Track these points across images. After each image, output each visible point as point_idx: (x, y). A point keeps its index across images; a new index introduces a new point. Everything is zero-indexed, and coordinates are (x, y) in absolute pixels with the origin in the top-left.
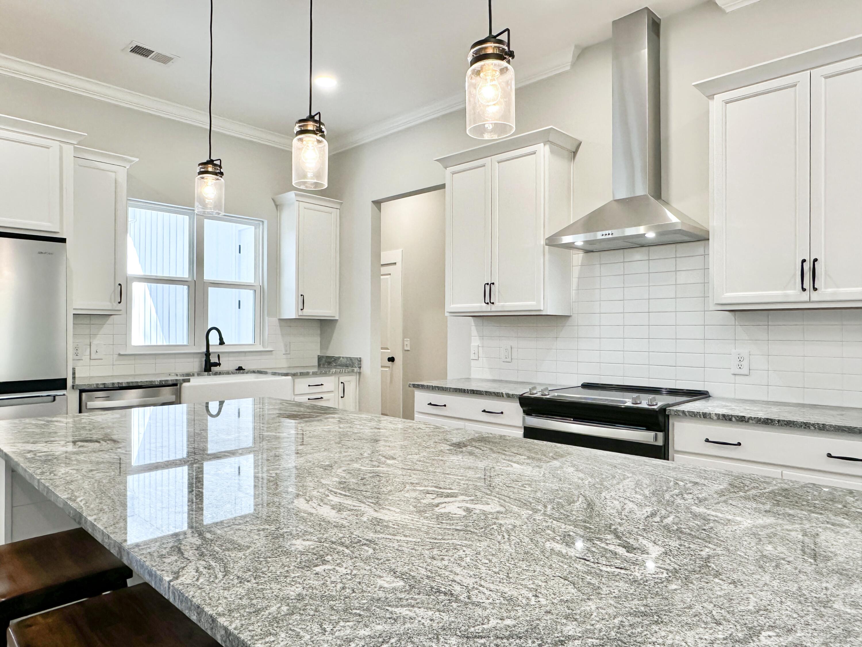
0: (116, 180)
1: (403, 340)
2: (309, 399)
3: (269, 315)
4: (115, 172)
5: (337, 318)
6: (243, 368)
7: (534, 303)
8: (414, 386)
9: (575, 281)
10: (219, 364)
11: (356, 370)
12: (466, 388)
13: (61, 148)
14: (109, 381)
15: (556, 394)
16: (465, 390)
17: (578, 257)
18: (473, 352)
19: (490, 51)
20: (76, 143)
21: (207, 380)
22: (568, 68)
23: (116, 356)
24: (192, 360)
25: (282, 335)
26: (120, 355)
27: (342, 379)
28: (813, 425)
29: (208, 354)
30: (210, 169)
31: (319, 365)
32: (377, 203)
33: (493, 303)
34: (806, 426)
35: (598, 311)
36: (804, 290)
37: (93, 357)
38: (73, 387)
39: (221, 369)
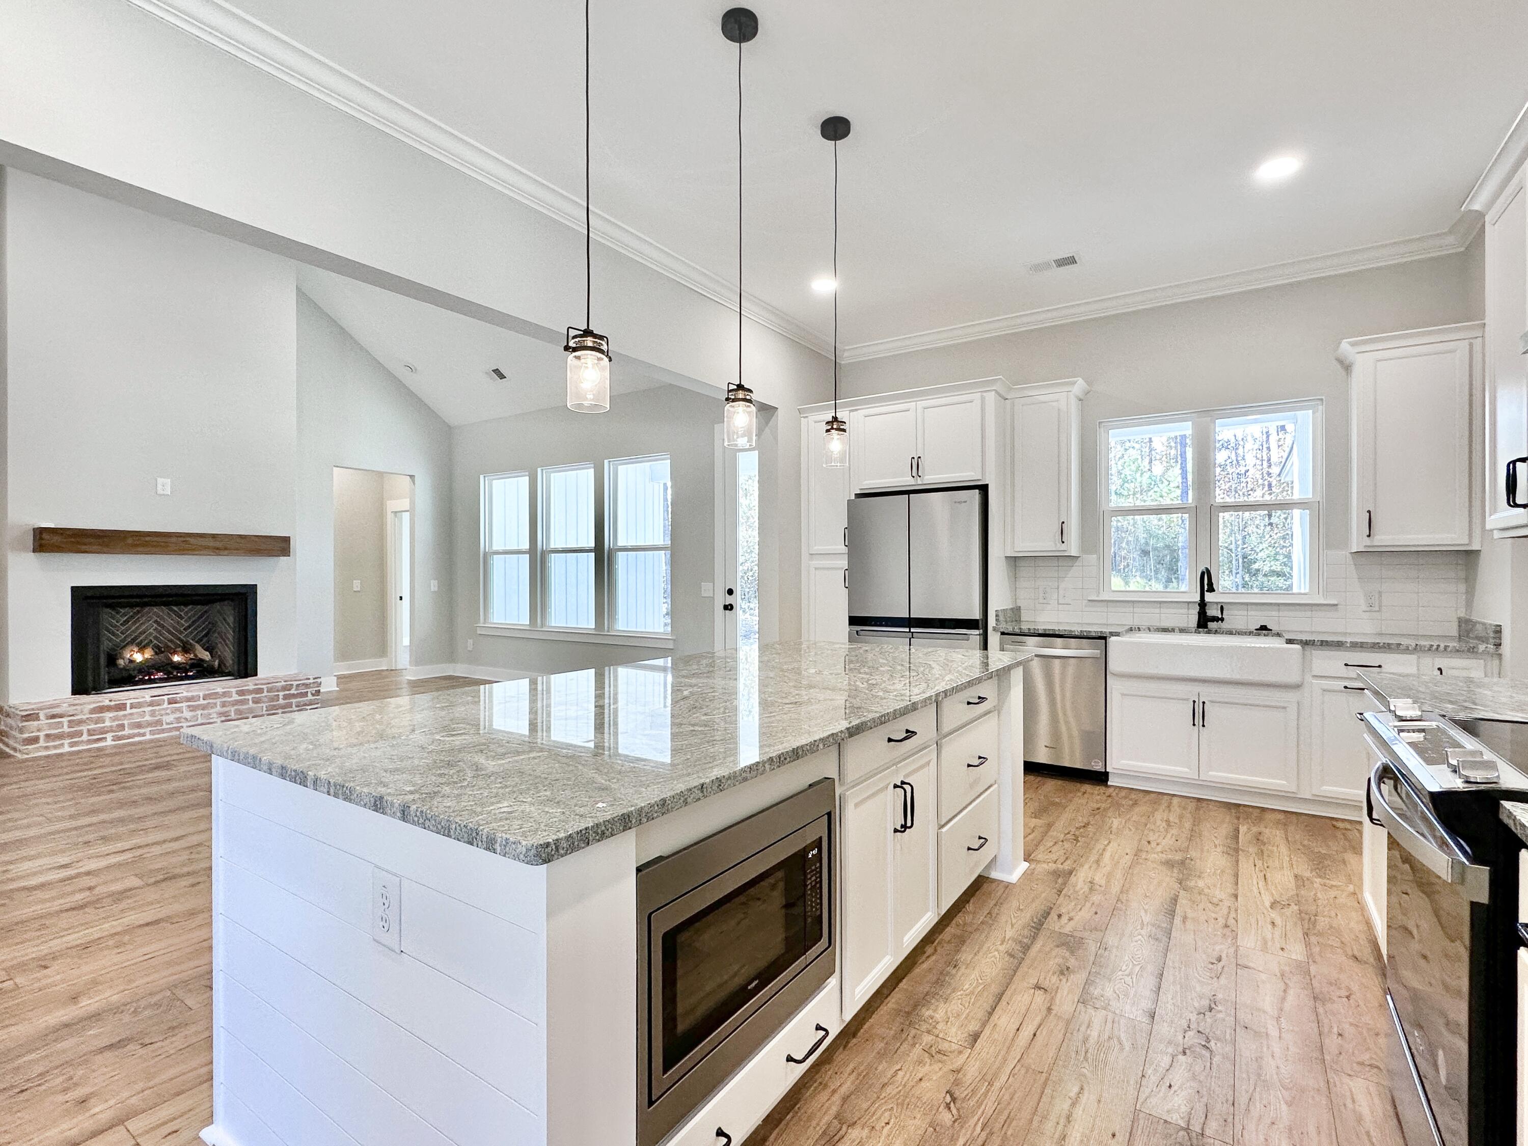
2: (1346, 687)
3: (1329, 547)
5: (1476, 548)
6: (1269, 627)
10: (1222, 620)
13: (982, 397)
23: (1085, 602)
25: (1361, 579)
26: (1093, 600)
31: (1459, 636)
37: (1060, 602)
38: (994, 629)
39: (1224, 625)
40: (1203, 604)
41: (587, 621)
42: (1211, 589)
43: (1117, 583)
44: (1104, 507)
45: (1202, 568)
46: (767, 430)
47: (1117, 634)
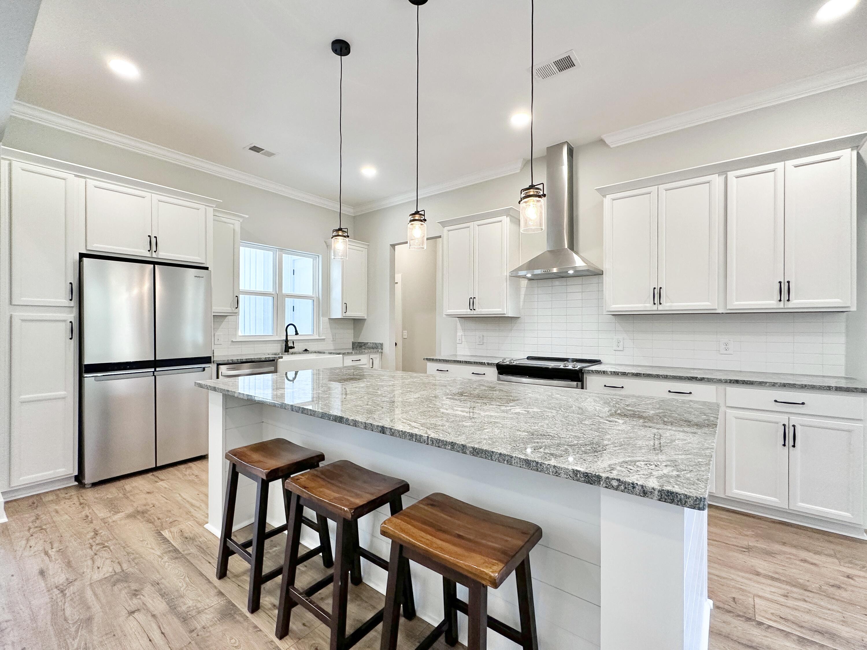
0: (234, 230)
1: (403, 332)
3: (322, 316)
4: (233, 224)
5: (366, 318)
6: (308, 350)
7: (500, 310)
8: (427, 359)
9: (522, 297)
10: (294, 347)
11: (380, 350)
12: (462, 360)
13: (206, 209)
14: (235, 358)
15: (518, 362)
16: (460, 361)
17: (524, 283)
18: (458, 339)
19: (532, 193)
20: (215, 206)
21: (287, 358)
22: (519, 171)
23: (230, 343)
24: (276, 345)
25: (331, 328)
26: (232, 341)
27: (372, 356)
28: (661, 375)
29: (287, 341)
30: (340, 233)
31: (353, 348)
32: (393, 246)
33: (475, 310)
34: (657, 377)
35: (537, 314)
36: (655, 304)
38: (213, 362)
39: (294, 350)
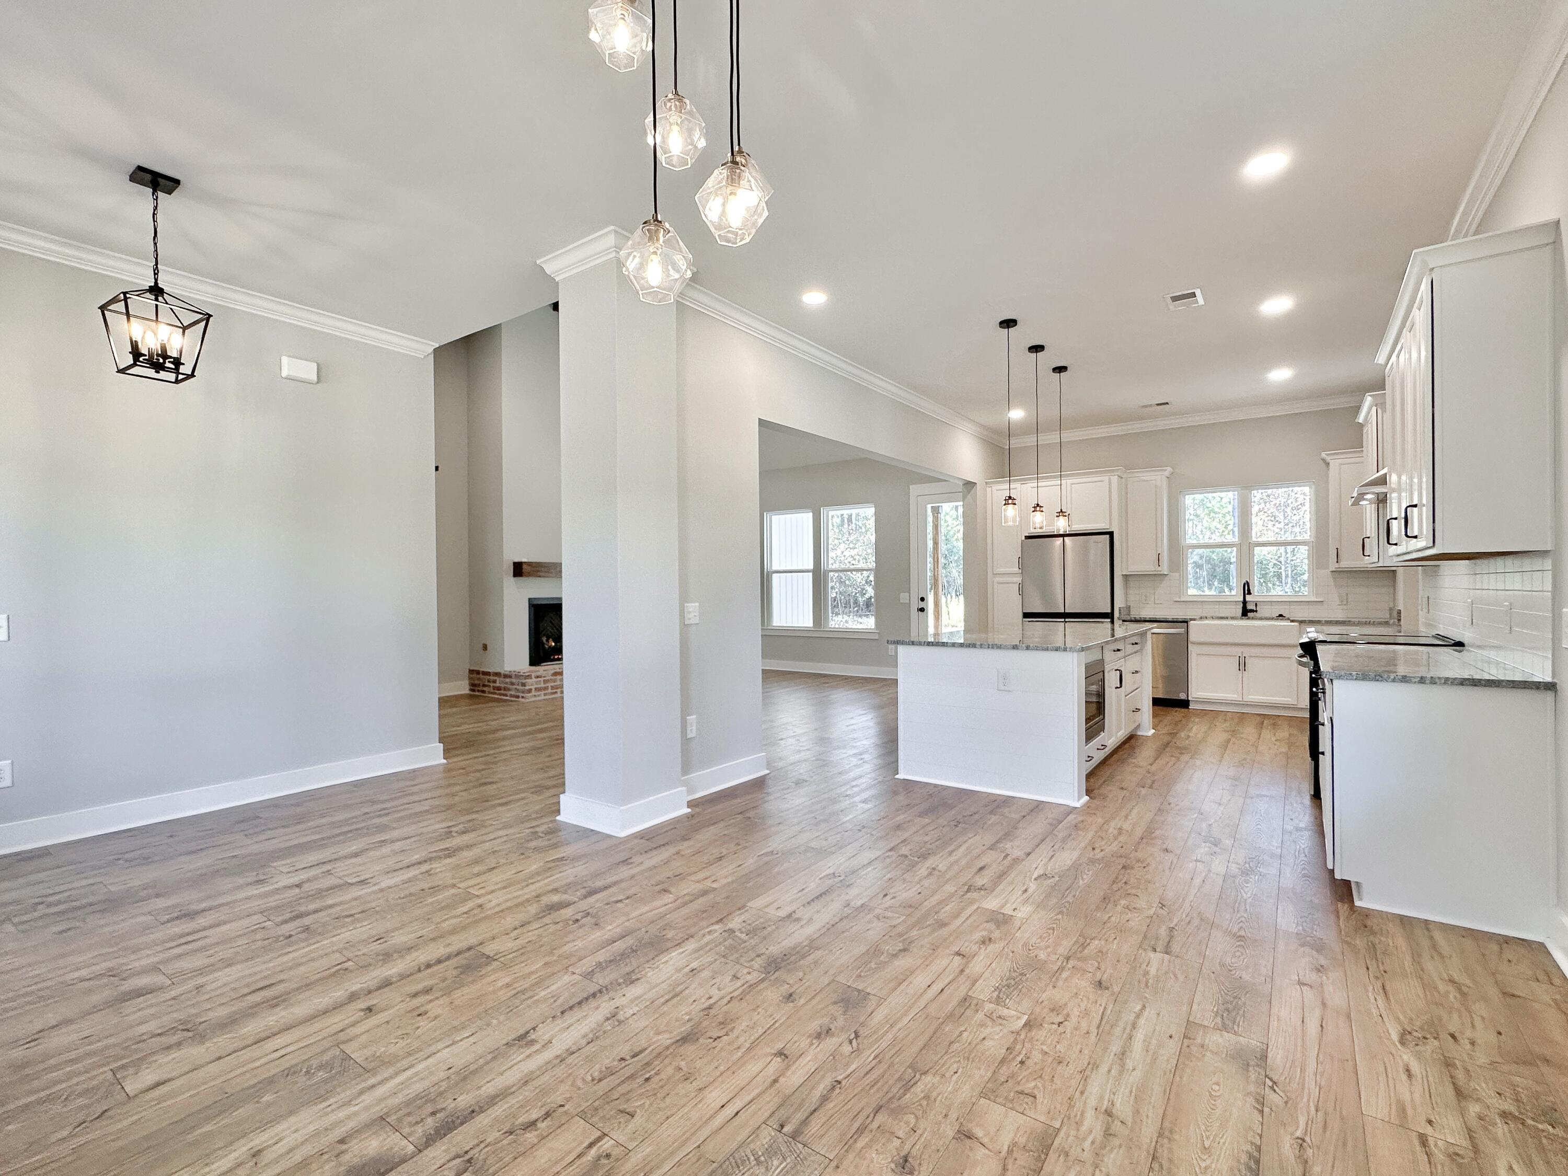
0: (1156, 485)
3: (1317, 568)
4: (1155, 480)
6: (1284, 615)
10: (1256, 611)
13: (1110, 479)
25: (1336, 586)
26: (1174, 601)
37: (1157, 602)
38: (1119, 619)
39: (1258, 615)
40: (1245, 602)
41: (807, 621)
42: (1249, 593)
43: (1192, 592)
44: (1183, 543)
45: (1244, 581)
46: (969, 497)
47: (1194, 620)
